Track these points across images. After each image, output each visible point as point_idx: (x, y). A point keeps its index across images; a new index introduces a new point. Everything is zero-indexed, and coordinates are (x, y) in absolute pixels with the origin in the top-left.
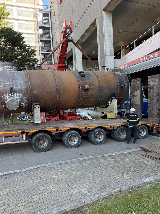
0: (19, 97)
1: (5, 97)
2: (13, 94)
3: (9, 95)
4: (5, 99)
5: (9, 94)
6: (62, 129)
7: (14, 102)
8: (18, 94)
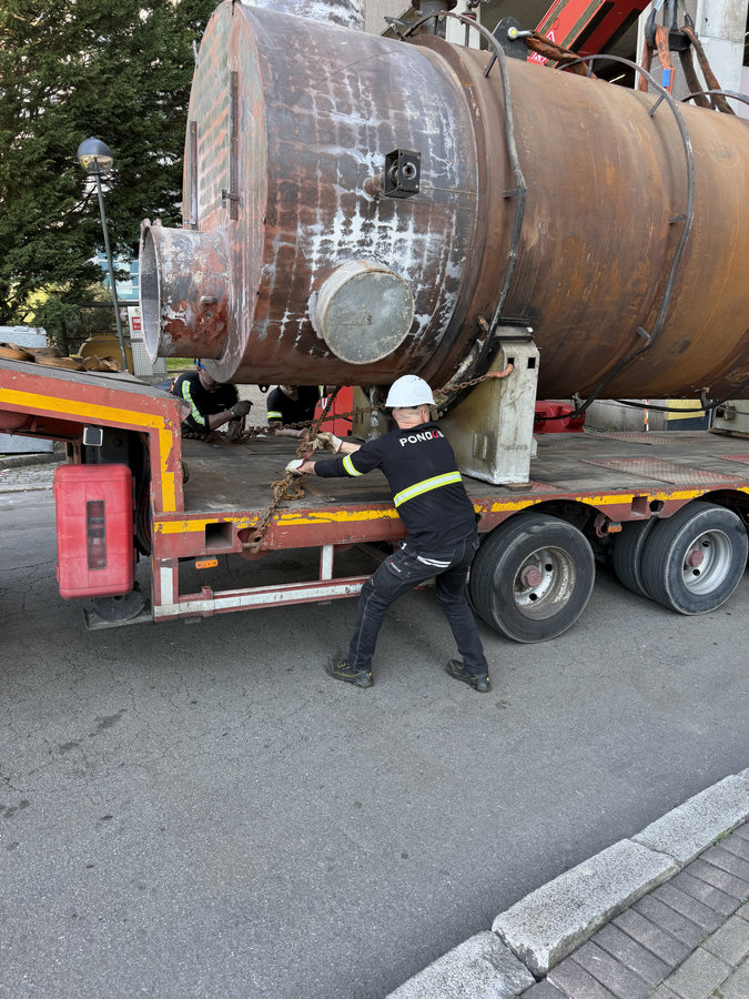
0: (417, 254)
1: (317, 240)
2: (376, 222)
3: (347, 223)
4: (315, 256)
5: (350, 214)
6: (662, 497)
7: (387, 295)
8: (411, 225)
